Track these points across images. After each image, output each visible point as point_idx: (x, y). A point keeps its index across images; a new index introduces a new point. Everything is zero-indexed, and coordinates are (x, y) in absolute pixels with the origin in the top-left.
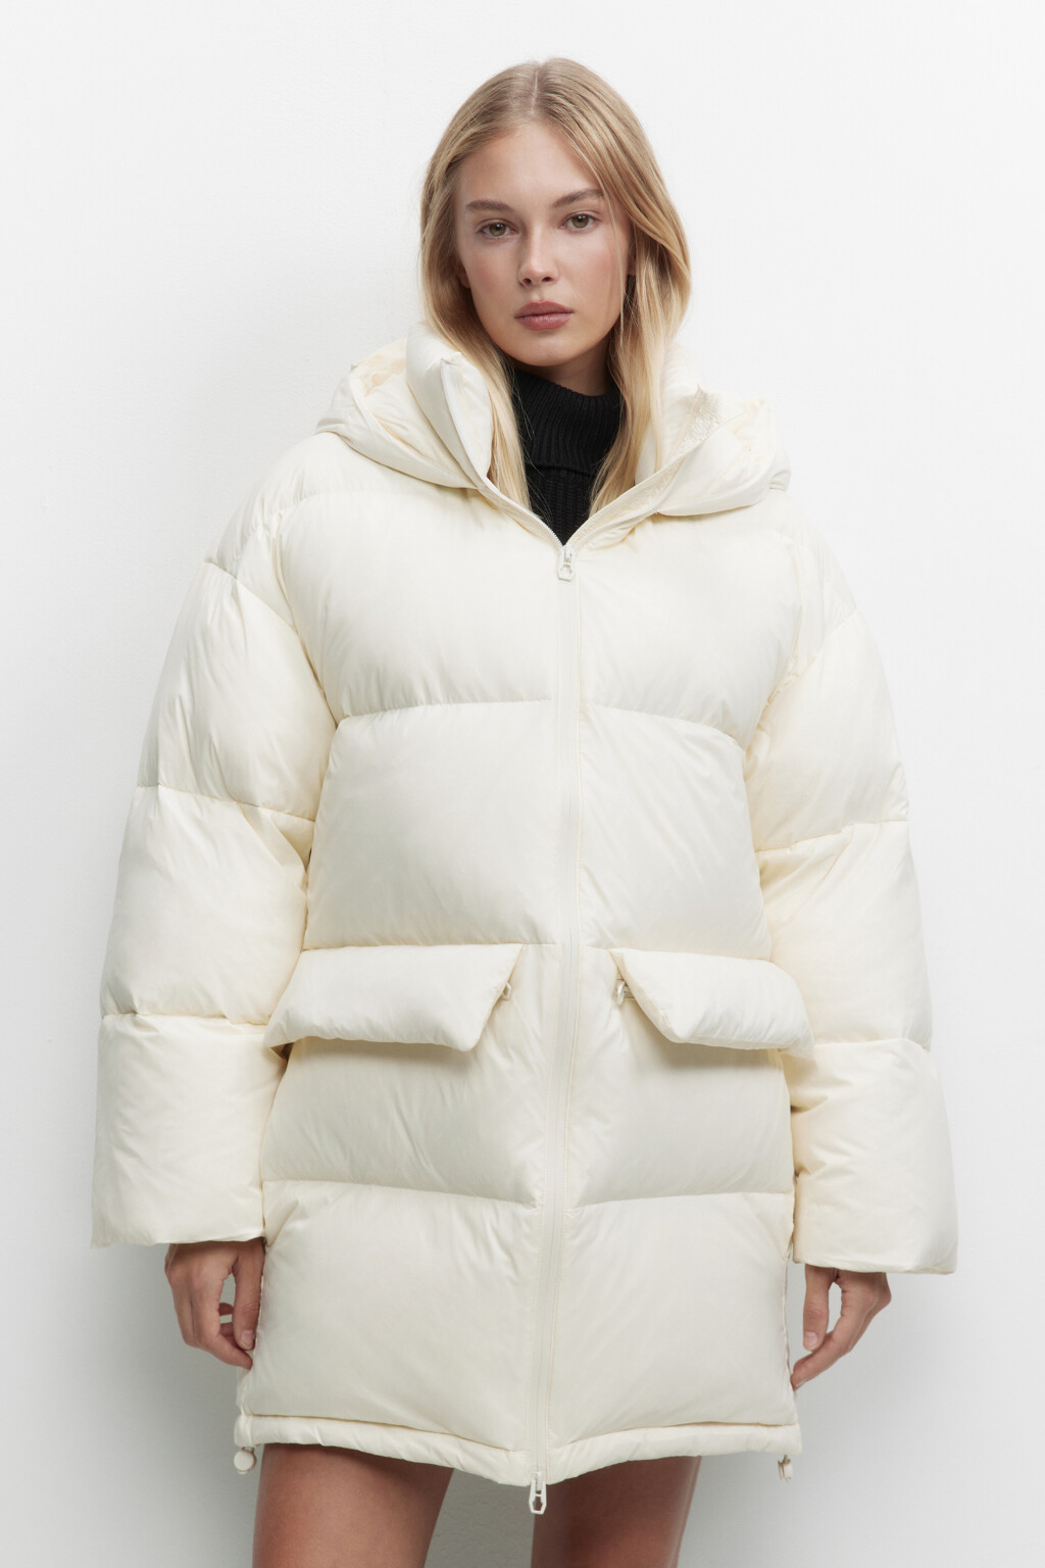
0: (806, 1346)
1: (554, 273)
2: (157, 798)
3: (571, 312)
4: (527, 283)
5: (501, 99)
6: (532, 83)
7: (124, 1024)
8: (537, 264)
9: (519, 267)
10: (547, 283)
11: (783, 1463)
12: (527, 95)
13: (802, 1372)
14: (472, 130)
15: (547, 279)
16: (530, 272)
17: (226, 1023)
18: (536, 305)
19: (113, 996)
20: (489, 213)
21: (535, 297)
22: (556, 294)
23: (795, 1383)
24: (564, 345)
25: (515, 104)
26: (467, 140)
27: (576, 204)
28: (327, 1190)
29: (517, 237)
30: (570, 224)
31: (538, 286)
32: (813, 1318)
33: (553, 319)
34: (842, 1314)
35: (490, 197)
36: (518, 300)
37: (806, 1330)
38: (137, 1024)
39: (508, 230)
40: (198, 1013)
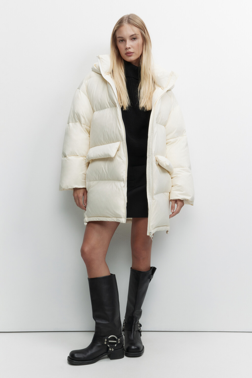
0: (171, 212)
1: (130, 47)
2: (69, 125)
3: (134, 53)
4: (126, 49)
5: (122, 20)
6: (127, 18)
7: (65, 158)
8: (128, 46)
9: (125, 46)
10: (129, 49)
11: (167, 231)
12: (126, 20)
13: (171, 216)
14: (117, 26)
15: (129, 48)
16: (126, 47)
17: (78, 157)
18: (128, 52)
19: (63, 154)
20: (120, 39)
21: (128, 51)
22: (131, 50)
23: (170, 217)
24: (133, 58)
25: (124, 21)
26: (117, 27)
27: (133, 36)
28: (95, 182)
29: (125, 42)
30: (133, 39)
31: (128, 49)
32: (173, 208)
33: (131, 54)
34: (177, 207)
35: (120, 36)
36: (125, 52)
37: (171, 209)
38: (66, 158)
39: (124, 41)
40: (75, 156)
